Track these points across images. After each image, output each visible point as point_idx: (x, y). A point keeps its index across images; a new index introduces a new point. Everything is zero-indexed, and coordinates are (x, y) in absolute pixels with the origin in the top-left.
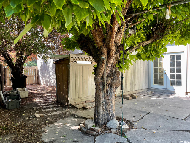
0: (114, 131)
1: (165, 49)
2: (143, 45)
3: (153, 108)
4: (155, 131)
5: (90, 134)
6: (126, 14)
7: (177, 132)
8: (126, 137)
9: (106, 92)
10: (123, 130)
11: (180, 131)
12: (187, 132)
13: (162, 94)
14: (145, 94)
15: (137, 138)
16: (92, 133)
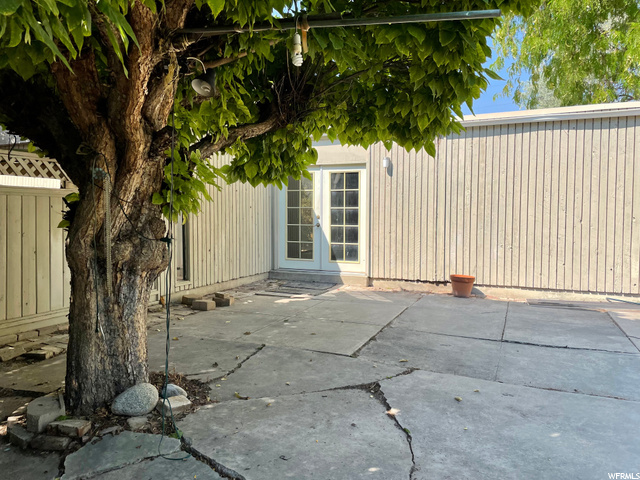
0: (137, 424)
1: (313, 154)
2: (244, 136)
3: (276, 331)
4: (273, 401)
5: (46, 448)
6: (182, 24)
7: (330, 393)
8: (177, 437)
9: (114, 292)
10: (169, 414)
11: (340, 388)
12: (357, 391)
13: (308, 286)
14: (259, 288)
15: (215, 433)
16: (54, 445)
